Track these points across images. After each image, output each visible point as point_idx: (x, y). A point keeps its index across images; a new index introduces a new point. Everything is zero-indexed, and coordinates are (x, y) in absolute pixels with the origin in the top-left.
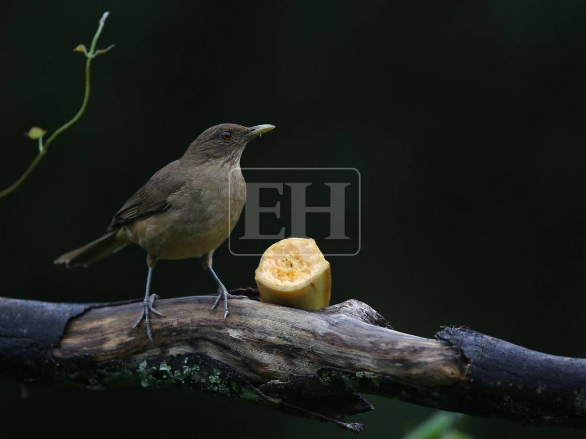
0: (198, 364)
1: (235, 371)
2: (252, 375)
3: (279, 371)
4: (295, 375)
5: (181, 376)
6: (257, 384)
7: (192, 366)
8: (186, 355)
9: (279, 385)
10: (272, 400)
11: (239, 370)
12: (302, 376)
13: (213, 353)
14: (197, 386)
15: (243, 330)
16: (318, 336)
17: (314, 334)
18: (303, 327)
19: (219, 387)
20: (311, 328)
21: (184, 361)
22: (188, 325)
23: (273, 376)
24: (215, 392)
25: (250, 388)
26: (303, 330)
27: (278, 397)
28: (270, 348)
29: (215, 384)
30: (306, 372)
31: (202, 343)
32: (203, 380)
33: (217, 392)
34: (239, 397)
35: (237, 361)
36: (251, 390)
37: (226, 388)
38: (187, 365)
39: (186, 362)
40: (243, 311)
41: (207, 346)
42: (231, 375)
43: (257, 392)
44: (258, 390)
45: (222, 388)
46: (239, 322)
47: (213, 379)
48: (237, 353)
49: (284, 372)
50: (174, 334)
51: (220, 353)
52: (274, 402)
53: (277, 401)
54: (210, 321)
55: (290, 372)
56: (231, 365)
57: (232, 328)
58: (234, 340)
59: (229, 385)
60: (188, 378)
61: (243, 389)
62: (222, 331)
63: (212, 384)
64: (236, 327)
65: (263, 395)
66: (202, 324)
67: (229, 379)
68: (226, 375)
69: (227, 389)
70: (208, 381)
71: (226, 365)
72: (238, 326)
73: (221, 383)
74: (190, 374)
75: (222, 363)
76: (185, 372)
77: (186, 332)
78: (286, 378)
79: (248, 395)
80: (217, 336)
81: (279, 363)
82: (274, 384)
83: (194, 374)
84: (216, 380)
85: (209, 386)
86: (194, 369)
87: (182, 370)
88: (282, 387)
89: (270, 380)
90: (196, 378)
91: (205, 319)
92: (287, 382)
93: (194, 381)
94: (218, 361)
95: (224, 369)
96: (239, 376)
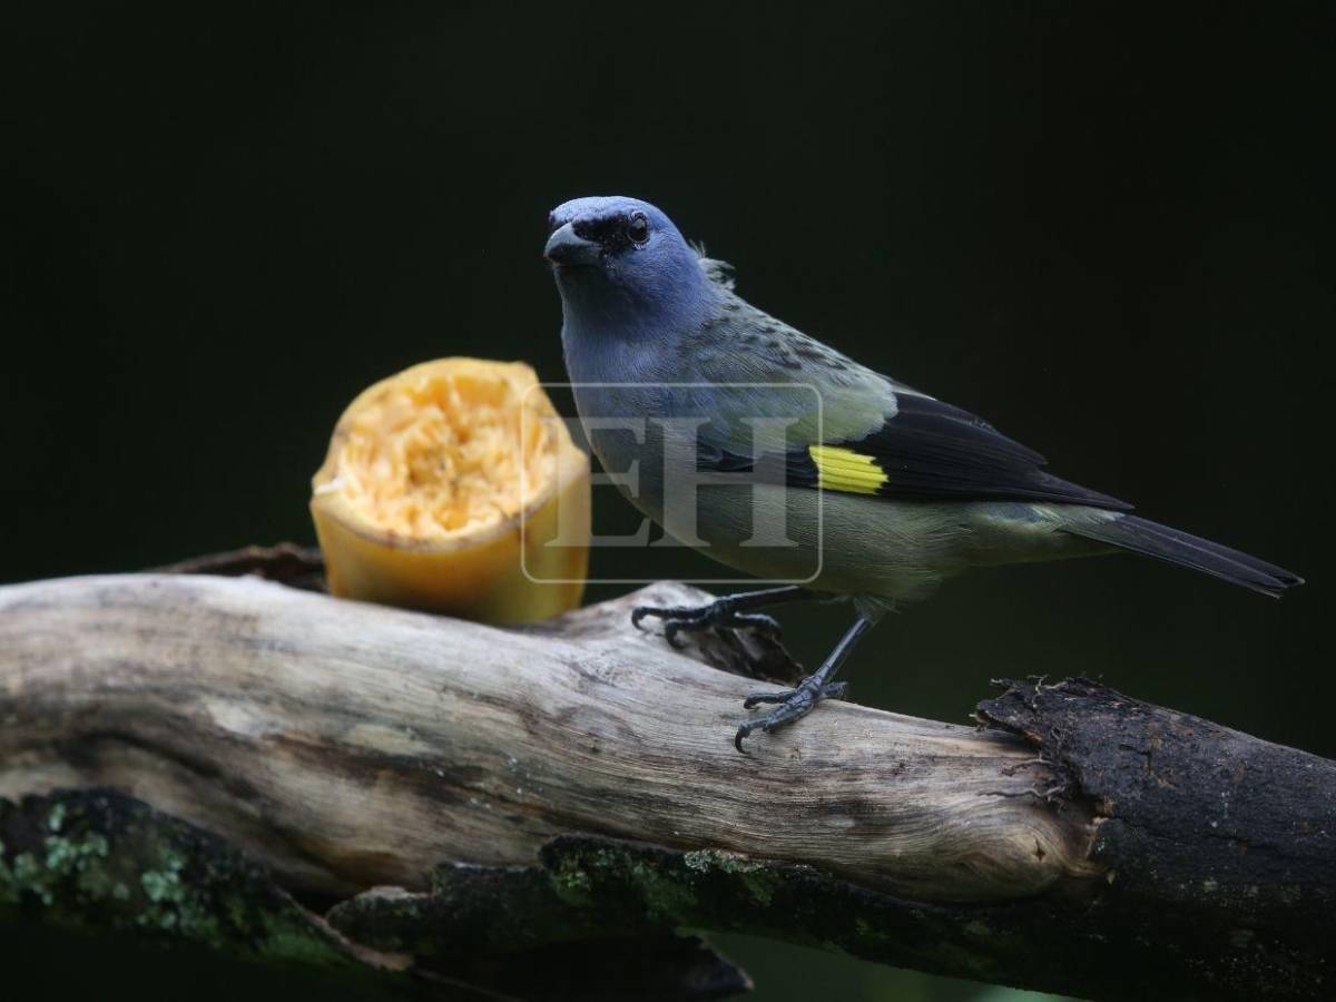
0: (101, 831)
1: (237, 856)
2: (302, 868)
3: (400, 853)
4: (461, 865)
5: (39, 876)
6: (319, 900)
7: (78, 839)
8: (59, 796)
9: (400, 903)
10: (375, 958)
11: (252, 851)
12: (484, 872)
13: (157, 791)
14: (102, 909)
15: (265, 701)
16: (542, 721)
17: (528, 713)
18: (485, 689)
19: (179, 916)
20: (515, 694)
21: (47, 821)
22: (60, 687)
23: (373, 870)
24: (164, 933)
25: (295, 919)
26: (487, 699)
27: (399, 950)
28: (366, 766)
29: (167, 905)
30: (498, 854)
31: (115, 752)
32: (122, 891)
33: (174, 934)
34: (255, 949)
35: (243, 816)
36: (299, 924)
37: (205, 917)
38: (61, 833)
39: (55, 823)
40: (266, 629)
41: (134, 765)
42: (221, 869)
43: (320, 933)
44: (323, 923)
45: (190, 920)
46: (250, 675)
47: (160, 885)
48: (244, 790)
49: (419, 856)
50: (11, 719)
51: (181, 789)
52: (383, 968)
53: (396, 963)
54: (142, 671)
55: (440, 857)
56: (220, 831)
57: (222, 695)
58: (231, 740)
59: (217, 908)
60: (67, 883)
61: (269, 922)
62: (188, 710)
63: (152, 903)
64: (238, 691)
65: (344, 941)
66: (111, 682)
67: (217, 888)
68: (203, 872)
69: (211, 923)
70: (141, 893)
71: (206, 834)
72: (245, 686)
73: (187, 901)
74: (74, 869)
75: (187, 825)
76: (53, 861)
77: (54, 714)
78: (427, 878)
79: (287, 943)
80: (169, 726)
81: (399, 821)
82: (381, 902)
83: (88, 868)
84: (170, 886)
85: (143, 911)
86: (86, 849)
87: (42, 854)
88: (413, 911)
89: (368, 885)
90: (96, 882)
91: (124, 665)
92: (428, 890)
93: (88, 893)
94: (176, 820)
95: (198, 848)
96: (254, 874)
